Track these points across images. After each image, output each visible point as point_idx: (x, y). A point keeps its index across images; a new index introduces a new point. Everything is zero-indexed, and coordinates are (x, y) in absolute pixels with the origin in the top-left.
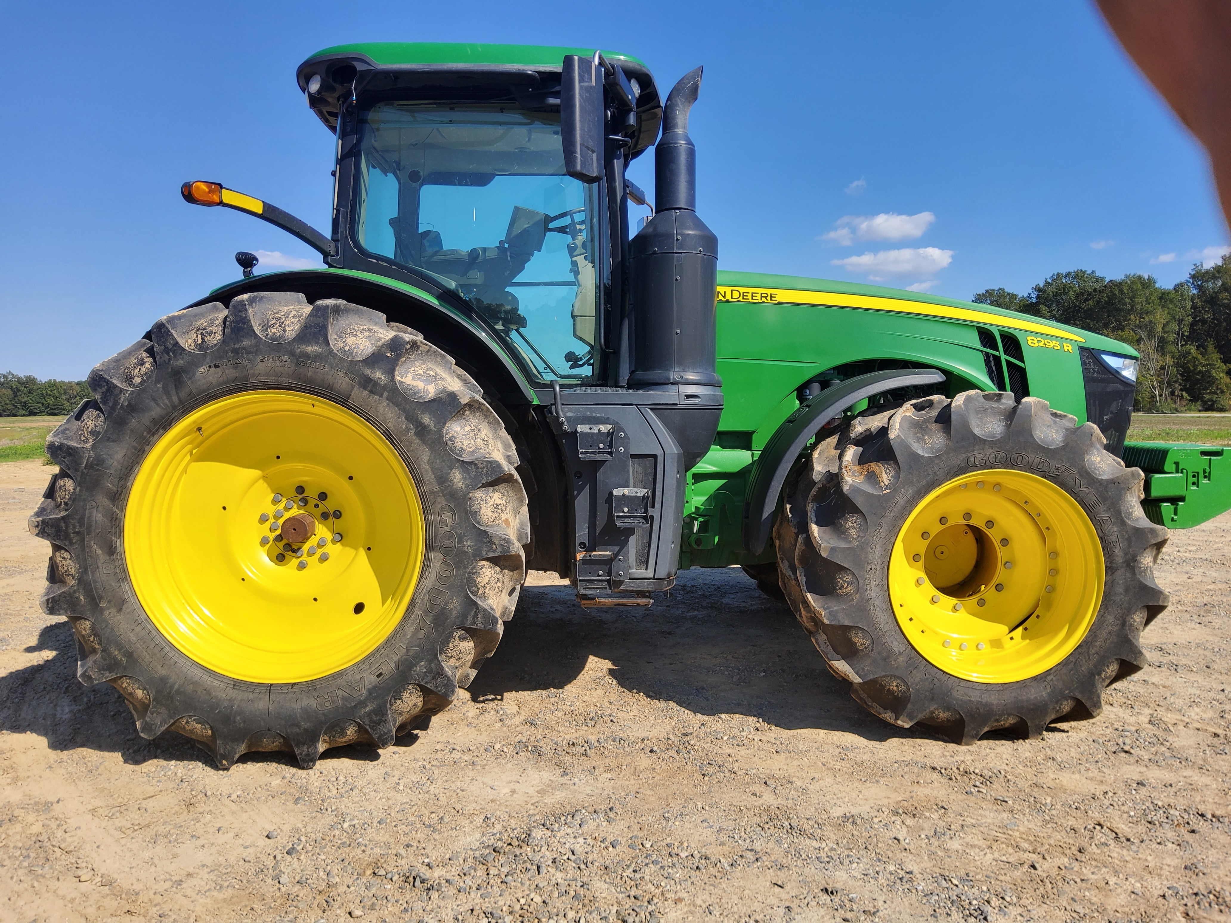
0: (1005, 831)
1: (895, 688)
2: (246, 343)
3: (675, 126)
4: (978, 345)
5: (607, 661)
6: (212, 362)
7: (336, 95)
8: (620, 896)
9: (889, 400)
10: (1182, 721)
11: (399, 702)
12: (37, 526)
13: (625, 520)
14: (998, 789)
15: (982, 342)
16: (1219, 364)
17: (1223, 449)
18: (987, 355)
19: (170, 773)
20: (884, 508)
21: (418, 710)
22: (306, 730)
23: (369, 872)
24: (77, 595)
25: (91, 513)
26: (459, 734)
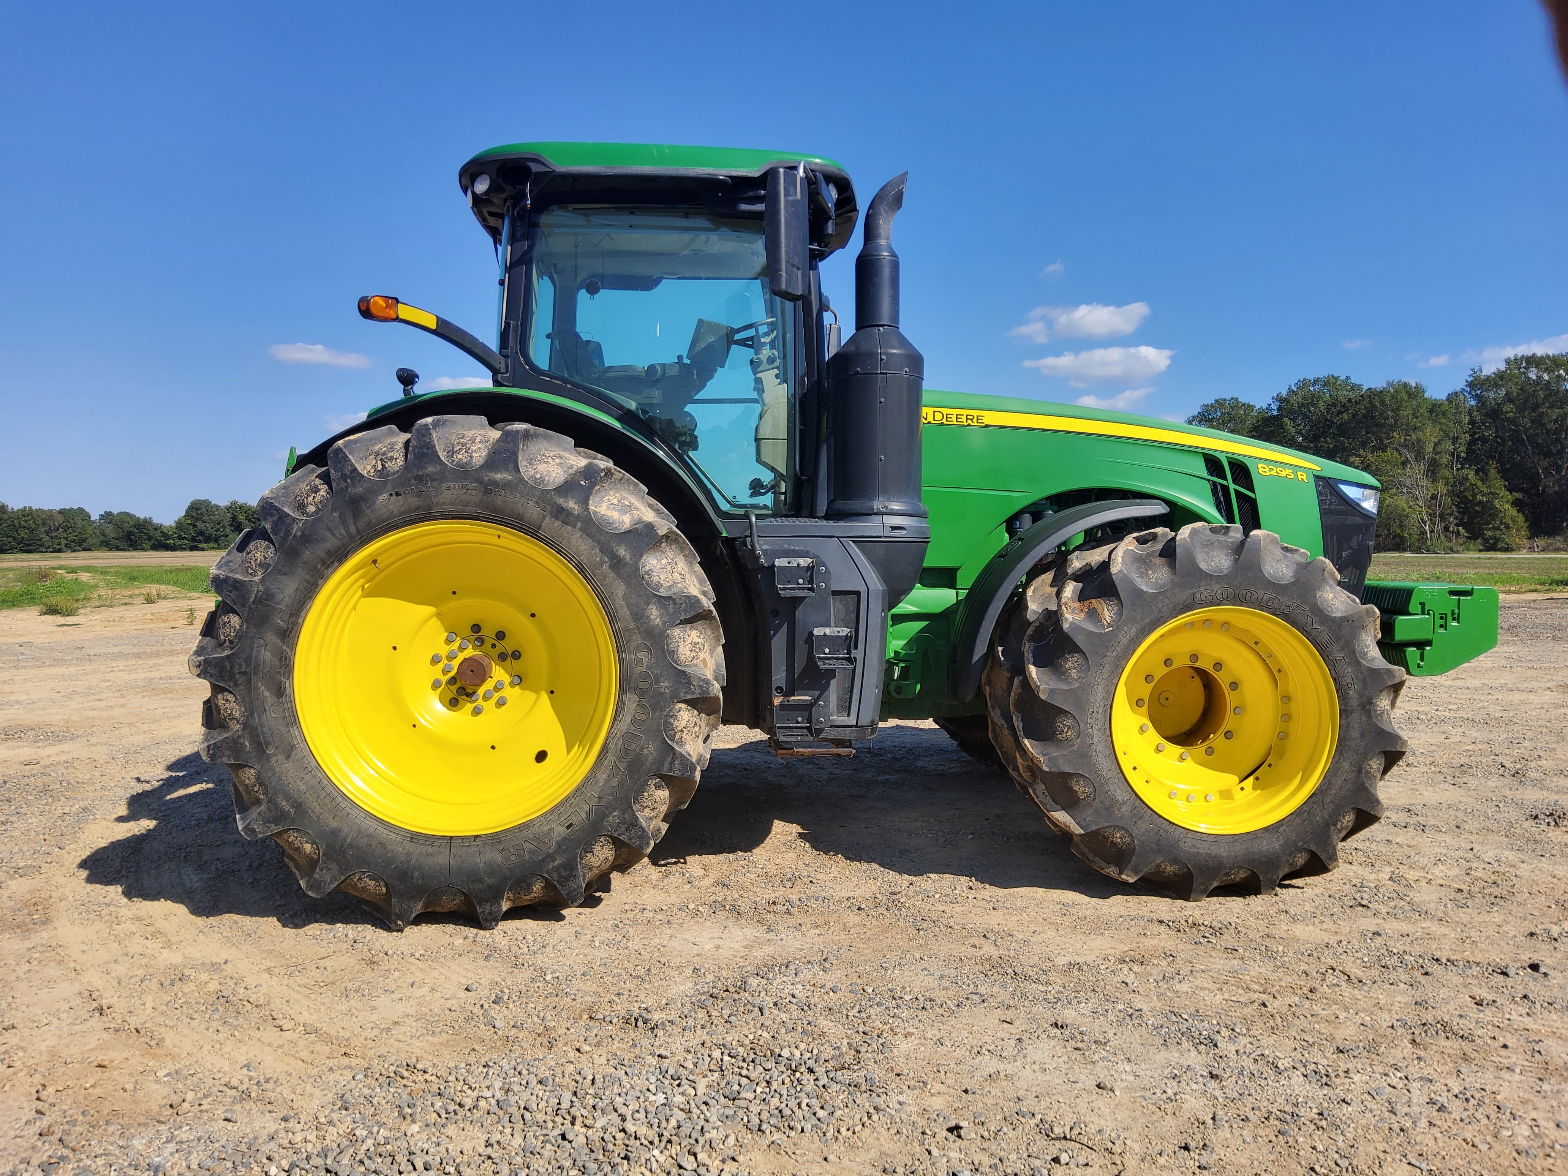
0: (1235, 975)
1: (1119, 840)
2: (430, 469)
3: (878, 236)
4: (1204, 473)
5: (795, 825)
6: (393, 489)
7: (504, 196)
8: (849, 1032)
9: (1107, 534)
10: (1425, 878)
11: (589, 855)
12: (199, 666)
13: (827, 662)
14: (1228, 940)
15: (1208, 469)
16: (1503, 492)
17: (1473, 589)
18: (1214, 484)
19: (340, 935)
20: (1107, 647)
21: (608, 864)
22: (490, 887)
23: (585, 1016)
24: (241, 741)
25: (258, 652)
26: (646, 896)
